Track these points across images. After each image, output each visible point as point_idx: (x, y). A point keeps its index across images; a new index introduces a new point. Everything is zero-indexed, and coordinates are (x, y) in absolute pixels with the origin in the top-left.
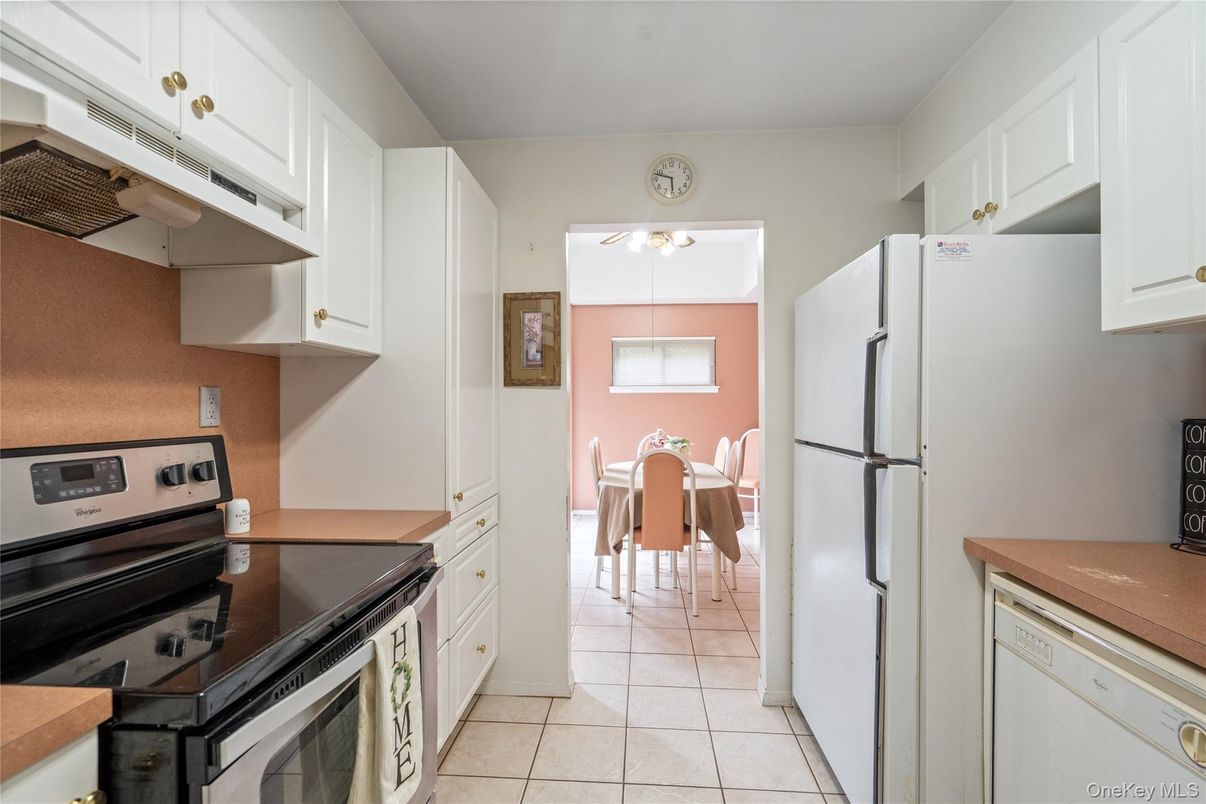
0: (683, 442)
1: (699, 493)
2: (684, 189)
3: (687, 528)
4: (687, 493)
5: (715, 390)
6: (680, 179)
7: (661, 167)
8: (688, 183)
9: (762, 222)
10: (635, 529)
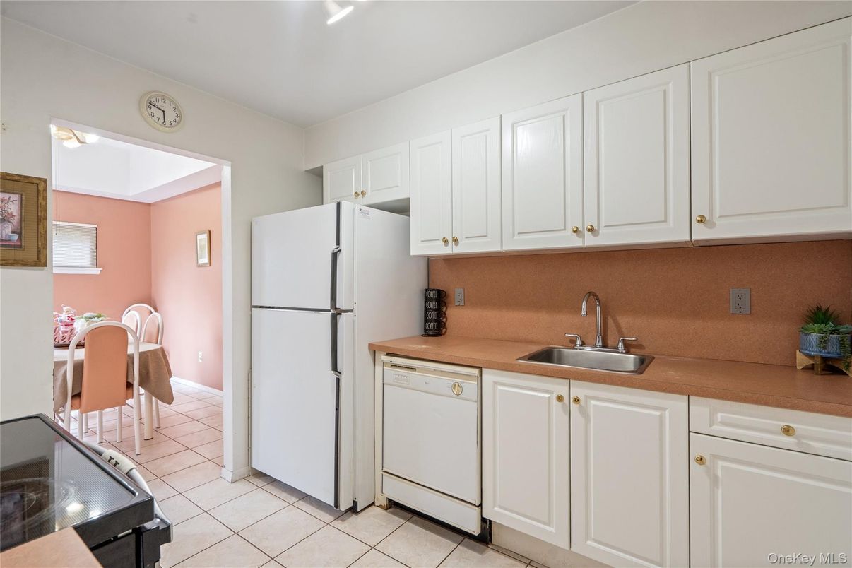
0: (99, 317)
1: (143, 356)
2: (174, 123)
3: (130, 385)
4: (131, 357)
5: (97, 271)
6: (171, 115)
7: (154, 100)
8: (177, 119)
9: (230, 163)
10: (73, 397)
